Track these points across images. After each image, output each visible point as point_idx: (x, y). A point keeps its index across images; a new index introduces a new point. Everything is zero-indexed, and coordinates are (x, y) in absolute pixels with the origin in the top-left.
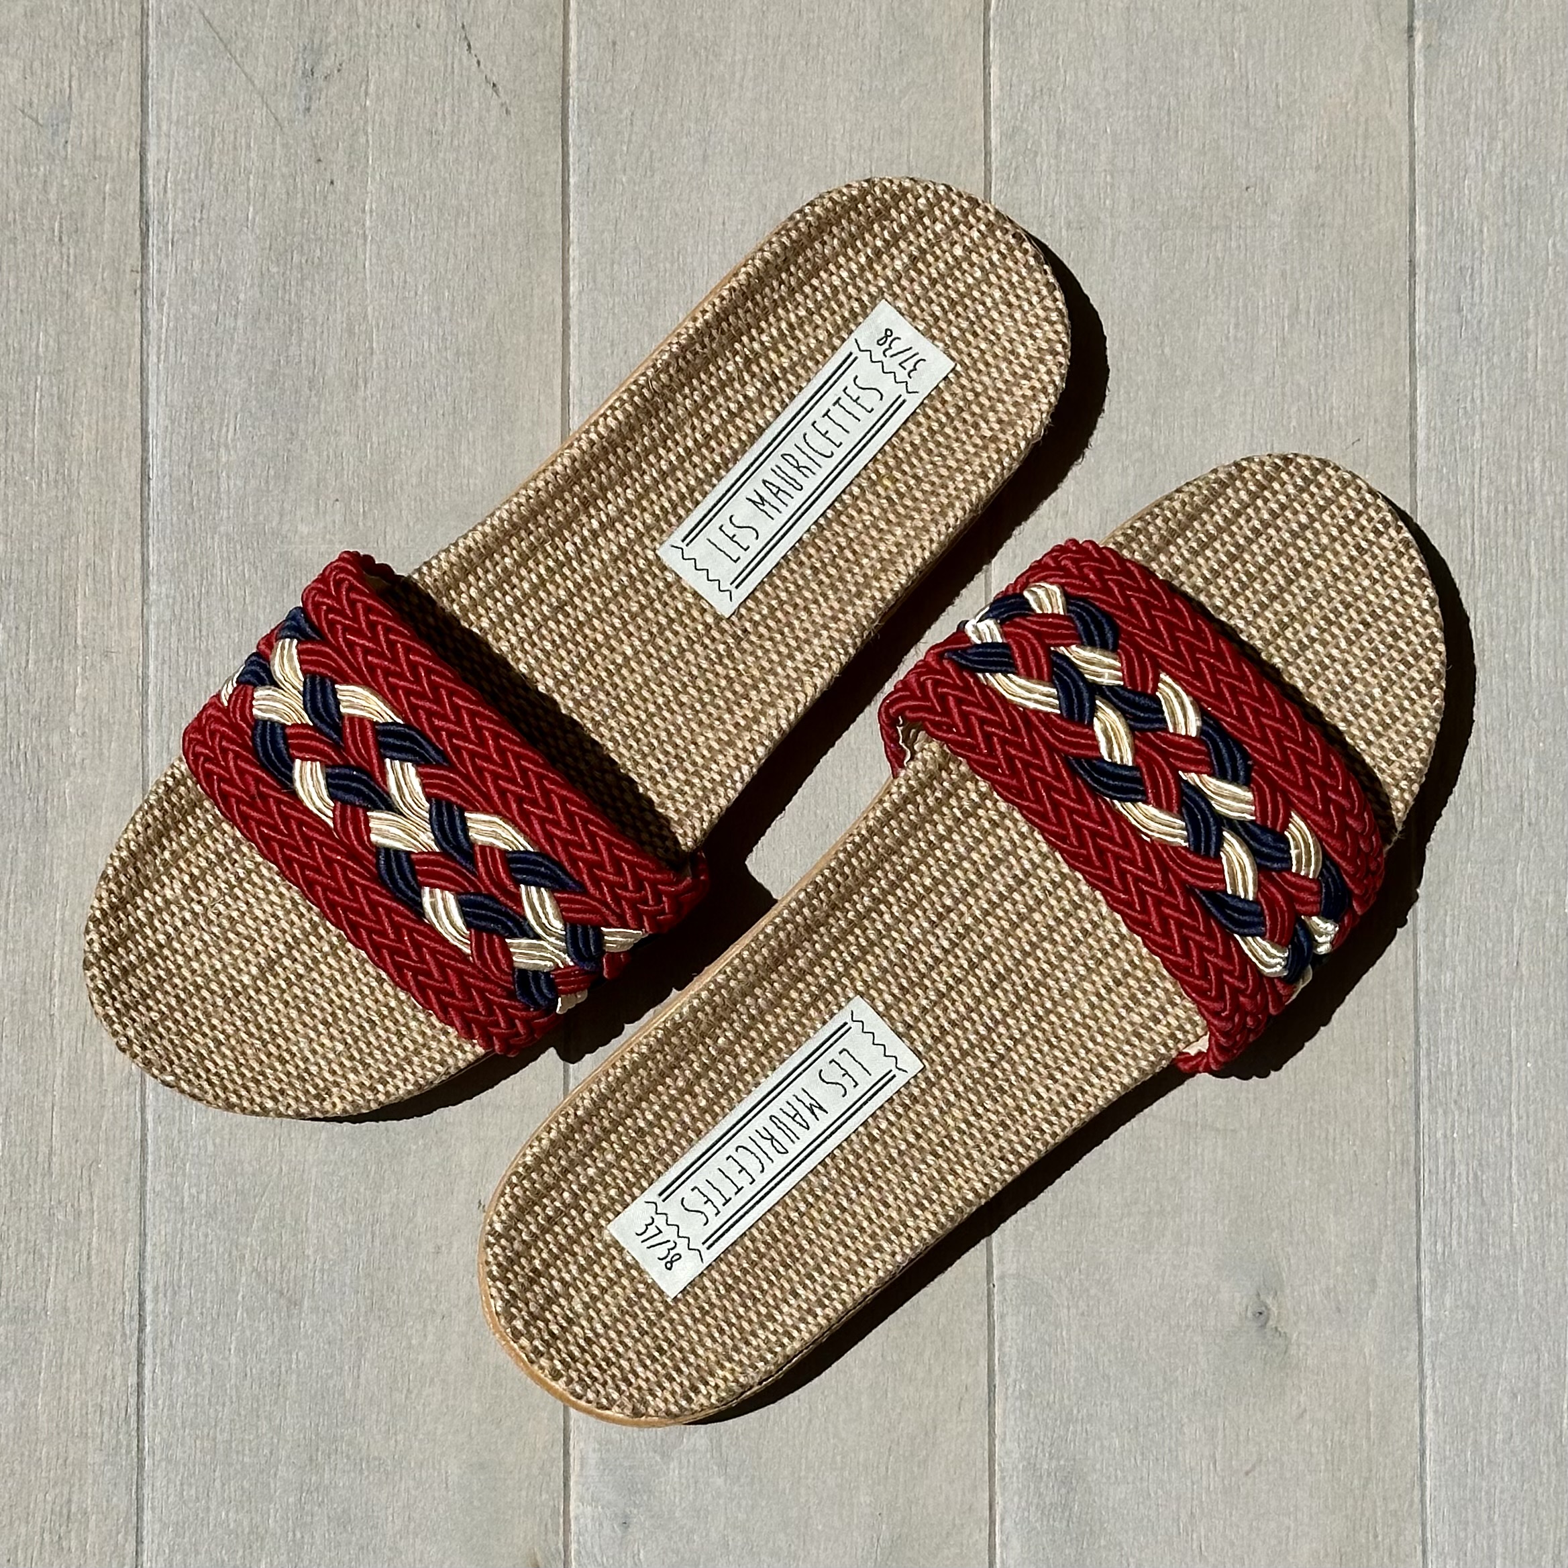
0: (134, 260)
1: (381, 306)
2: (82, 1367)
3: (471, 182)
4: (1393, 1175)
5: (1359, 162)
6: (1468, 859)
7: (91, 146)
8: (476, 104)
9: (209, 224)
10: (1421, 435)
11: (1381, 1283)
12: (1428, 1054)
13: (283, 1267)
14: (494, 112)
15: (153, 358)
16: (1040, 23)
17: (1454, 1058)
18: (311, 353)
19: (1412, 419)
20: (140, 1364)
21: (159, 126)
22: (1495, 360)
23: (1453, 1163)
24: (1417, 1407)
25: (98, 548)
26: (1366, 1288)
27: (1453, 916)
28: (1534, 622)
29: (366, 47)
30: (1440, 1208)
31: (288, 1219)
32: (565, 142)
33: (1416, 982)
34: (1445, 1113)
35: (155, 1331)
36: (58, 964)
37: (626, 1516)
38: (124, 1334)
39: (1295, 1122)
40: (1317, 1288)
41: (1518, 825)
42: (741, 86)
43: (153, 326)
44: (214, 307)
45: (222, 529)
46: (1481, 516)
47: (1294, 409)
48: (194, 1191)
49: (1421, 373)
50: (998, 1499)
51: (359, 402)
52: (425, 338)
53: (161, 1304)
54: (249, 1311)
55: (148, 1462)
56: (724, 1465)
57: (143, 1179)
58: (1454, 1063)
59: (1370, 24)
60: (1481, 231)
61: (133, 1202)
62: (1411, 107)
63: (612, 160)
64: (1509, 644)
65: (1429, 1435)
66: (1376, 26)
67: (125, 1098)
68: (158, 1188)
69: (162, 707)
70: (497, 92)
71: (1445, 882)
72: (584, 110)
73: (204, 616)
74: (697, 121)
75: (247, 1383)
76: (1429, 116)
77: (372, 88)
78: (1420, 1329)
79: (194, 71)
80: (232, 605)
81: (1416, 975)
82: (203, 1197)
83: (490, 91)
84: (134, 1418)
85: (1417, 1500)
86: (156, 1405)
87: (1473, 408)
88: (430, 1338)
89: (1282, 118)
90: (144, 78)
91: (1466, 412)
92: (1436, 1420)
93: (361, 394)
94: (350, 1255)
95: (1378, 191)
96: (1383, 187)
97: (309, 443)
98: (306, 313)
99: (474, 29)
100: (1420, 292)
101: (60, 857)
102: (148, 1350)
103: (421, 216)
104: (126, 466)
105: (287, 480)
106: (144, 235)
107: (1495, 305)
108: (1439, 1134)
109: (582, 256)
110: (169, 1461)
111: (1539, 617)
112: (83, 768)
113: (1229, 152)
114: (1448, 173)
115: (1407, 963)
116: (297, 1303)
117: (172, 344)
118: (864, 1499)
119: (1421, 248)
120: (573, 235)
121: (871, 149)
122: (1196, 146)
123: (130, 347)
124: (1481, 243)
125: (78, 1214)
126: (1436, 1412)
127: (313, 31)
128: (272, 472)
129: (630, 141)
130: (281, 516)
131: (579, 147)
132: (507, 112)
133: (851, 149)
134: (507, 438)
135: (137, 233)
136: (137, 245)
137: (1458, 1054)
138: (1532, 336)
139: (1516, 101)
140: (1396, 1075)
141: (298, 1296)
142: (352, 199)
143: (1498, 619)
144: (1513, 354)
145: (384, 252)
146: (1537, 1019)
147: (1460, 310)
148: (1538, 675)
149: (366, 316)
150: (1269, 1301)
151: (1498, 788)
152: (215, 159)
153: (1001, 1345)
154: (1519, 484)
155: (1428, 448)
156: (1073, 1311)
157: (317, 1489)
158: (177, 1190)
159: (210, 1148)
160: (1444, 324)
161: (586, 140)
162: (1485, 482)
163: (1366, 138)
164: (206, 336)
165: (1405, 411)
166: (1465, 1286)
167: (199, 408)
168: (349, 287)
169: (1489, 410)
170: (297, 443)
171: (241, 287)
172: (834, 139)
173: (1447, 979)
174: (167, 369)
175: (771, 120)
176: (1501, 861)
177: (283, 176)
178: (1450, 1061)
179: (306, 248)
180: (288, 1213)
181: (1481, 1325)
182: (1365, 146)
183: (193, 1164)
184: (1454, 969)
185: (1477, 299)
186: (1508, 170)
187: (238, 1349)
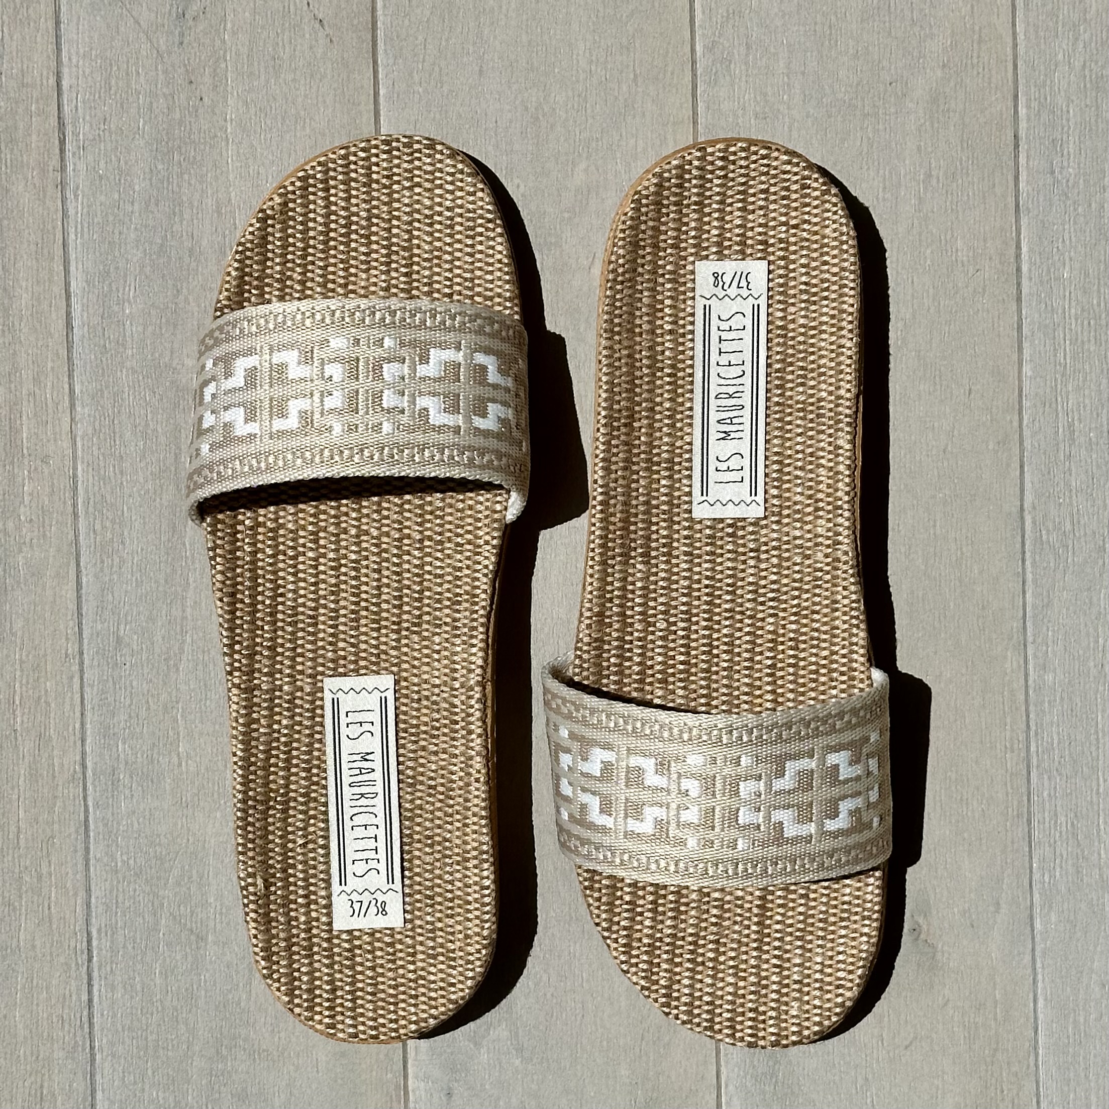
0: (55, 162)
1: (241, 192)
2: (47, 988)
3: (306, 96)
4: (1012, 825)
5: (975, 61)
6: (1064, 589)
7: (20, 75)
8: (307, 36)
10: (1025, 268)
11: (1004, 906)
12: (1036, 734)
13: (192, 912)
14: (320, 42)
15: (72, 237)
17: (1055, 736)
18: (190, 230)
19: (1018, 256)
20: (90, 985)
21: (70, 59)
22: (1080, 210)
23: (1056, 815)
24: (1031, 996)
25: (36, 381)
26: (992, 909)
27: (1053, 631)
30: (1047, 849)
31: (195, 877)
32: (375, 62)
33: (1026, 681)
34: (1049, 778)
35: (100, 962)
36: (18, 692)
37: (450, 1088)
38: (77, 964)
40: (956, 910)
41: (1101, 562)
42: (506, 16)
43: (71, 212)
44: (116, 196)
45: (128, 364)
46: (1071, 330)
47: (929, 251)
48: (124, 858)
49: (1024, 222)
50: (723, 1069)
53: (103, 940)
54: (169, 944)
55: (98, 1057)
56: (520, 1050)
57: (87, 849)
58: (1056, 742)
60: (1068, 112)
61: (81, 867)
62: (1014, 17)
63: (411, 75)
64: (1093, 426)
65: (1041, 1016)
67: (72, 790)
68: (98, 856)
70: (322, 26)
71: (1048, 605)
74: (475, 43)
75: (169, 998)
76: (1027, 25)
77: (229, 25)
78: (1033, 938)
81: (1026, 675)
82: (131, 862)
83: (317, 25)
84: (86, 1026)
85: (1032, 1063)
86: (102, 1015)
87: (1064, 246)
89: (917, 29)
90: (58, 23)
91: (1058, 250)
92: (1046, 1006)
95: (990, 83)
96: (994, 80)
97: (191, 298)
98: (185, 199)
100: (1022, 160)
101: (17, 613)
102: (95, 974)
103: (269, 122)
104: (55, 318)
105: (175, 326)
106: (62, 142)
107: (1079, 168)
108: (1045, 794)
110: (113, 1056)
112: (31, 546)
113: (876, 57)
114: (1042, 68)
115: (1019, 667)
116: (201, 938)
118: (624, 1072)
119: (1023, 125)
121: (606, 62)
122: (851, 51)
124: (1068, 120)
125: (40, 878)
126: (1046, 1000)
128: (164, 320)
129: (424, 61)
130: (172, 353)
131: (386, 66)
133: (590, 62)
135: (57, 142)
136: (57, 151)
137: (1058, 733)
139: (1093, 11)
140: (1013, 751)
141: (204, 932)
143: (1084, 407)
144: (1093, 205)
147: (1053, 172)
149: (230, 200)
150: (920, 919)
151: (1085, 534)
152: (113, 82)
154: (1099, 305)
155: (1031, 279)
157: (223, 1074)
158: (113, 858)
159: (136, 825)
160: (1041, 184)
161: (391, 61)
162: (1073, 304)
163: (979, 43)
164: (111, 218)
165: (1012, 251)
166: (1066, 906)
167: (108, 273)
168: (216, 178)
169: (1076, 247)
170: (181, 297)
171: (136, 181)
172: (578, 55)
173: (1049, 677)
174: (83, 245)
175: (530, 42)
176: (1089, 589)
177: (164, 94)
178: (1053, 740)
179: (183, 150)
180: (194, 872)
181: (1079, 934)
182: (980, 48)
183: (123, 838)
184: (1054, 671)
185: (1065, 164)
186: (1088, 64)
187: (161, 973)
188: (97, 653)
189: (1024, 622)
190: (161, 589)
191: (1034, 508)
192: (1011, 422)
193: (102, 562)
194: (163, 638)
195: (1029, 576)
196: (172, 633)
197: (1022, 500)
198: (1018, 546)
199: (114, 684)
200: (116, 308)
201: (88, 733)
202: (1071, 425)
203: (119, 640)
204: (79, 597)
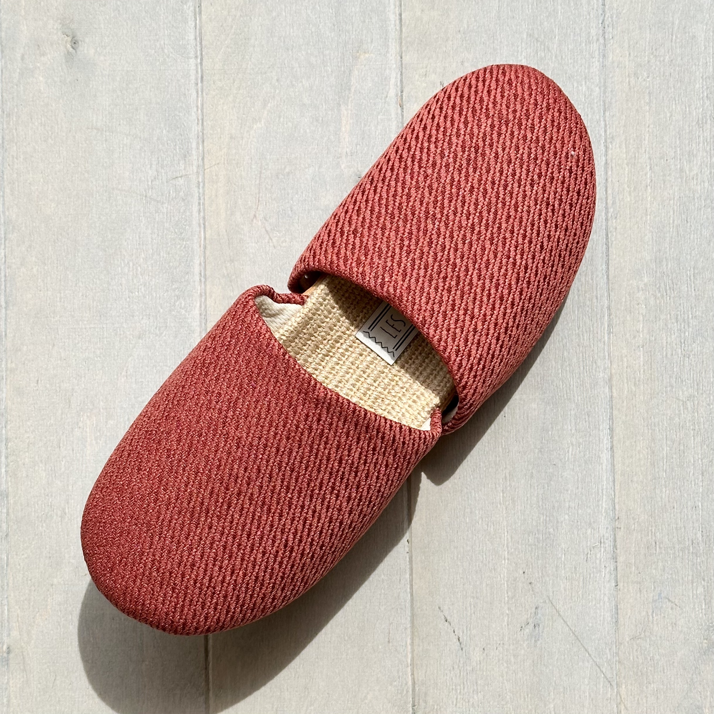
9: (583, 552)
29: (509, 638)
39: (59, 133)
51: (508, 467)
52: (477, 499)
59: (28, 654)
66: (25, 653)
69: (601, 319)
72: (403, 609)
73: (581, 363)
79: (592, 626)
80: (568, 369)
93: (508, 471)
99: (457, 648)
117: (600, 493)
123: (620, 491)
127: (535, 646)
132: (440, 608)
142: (514, 565)
145: (498, 539)
156: (162, 42)
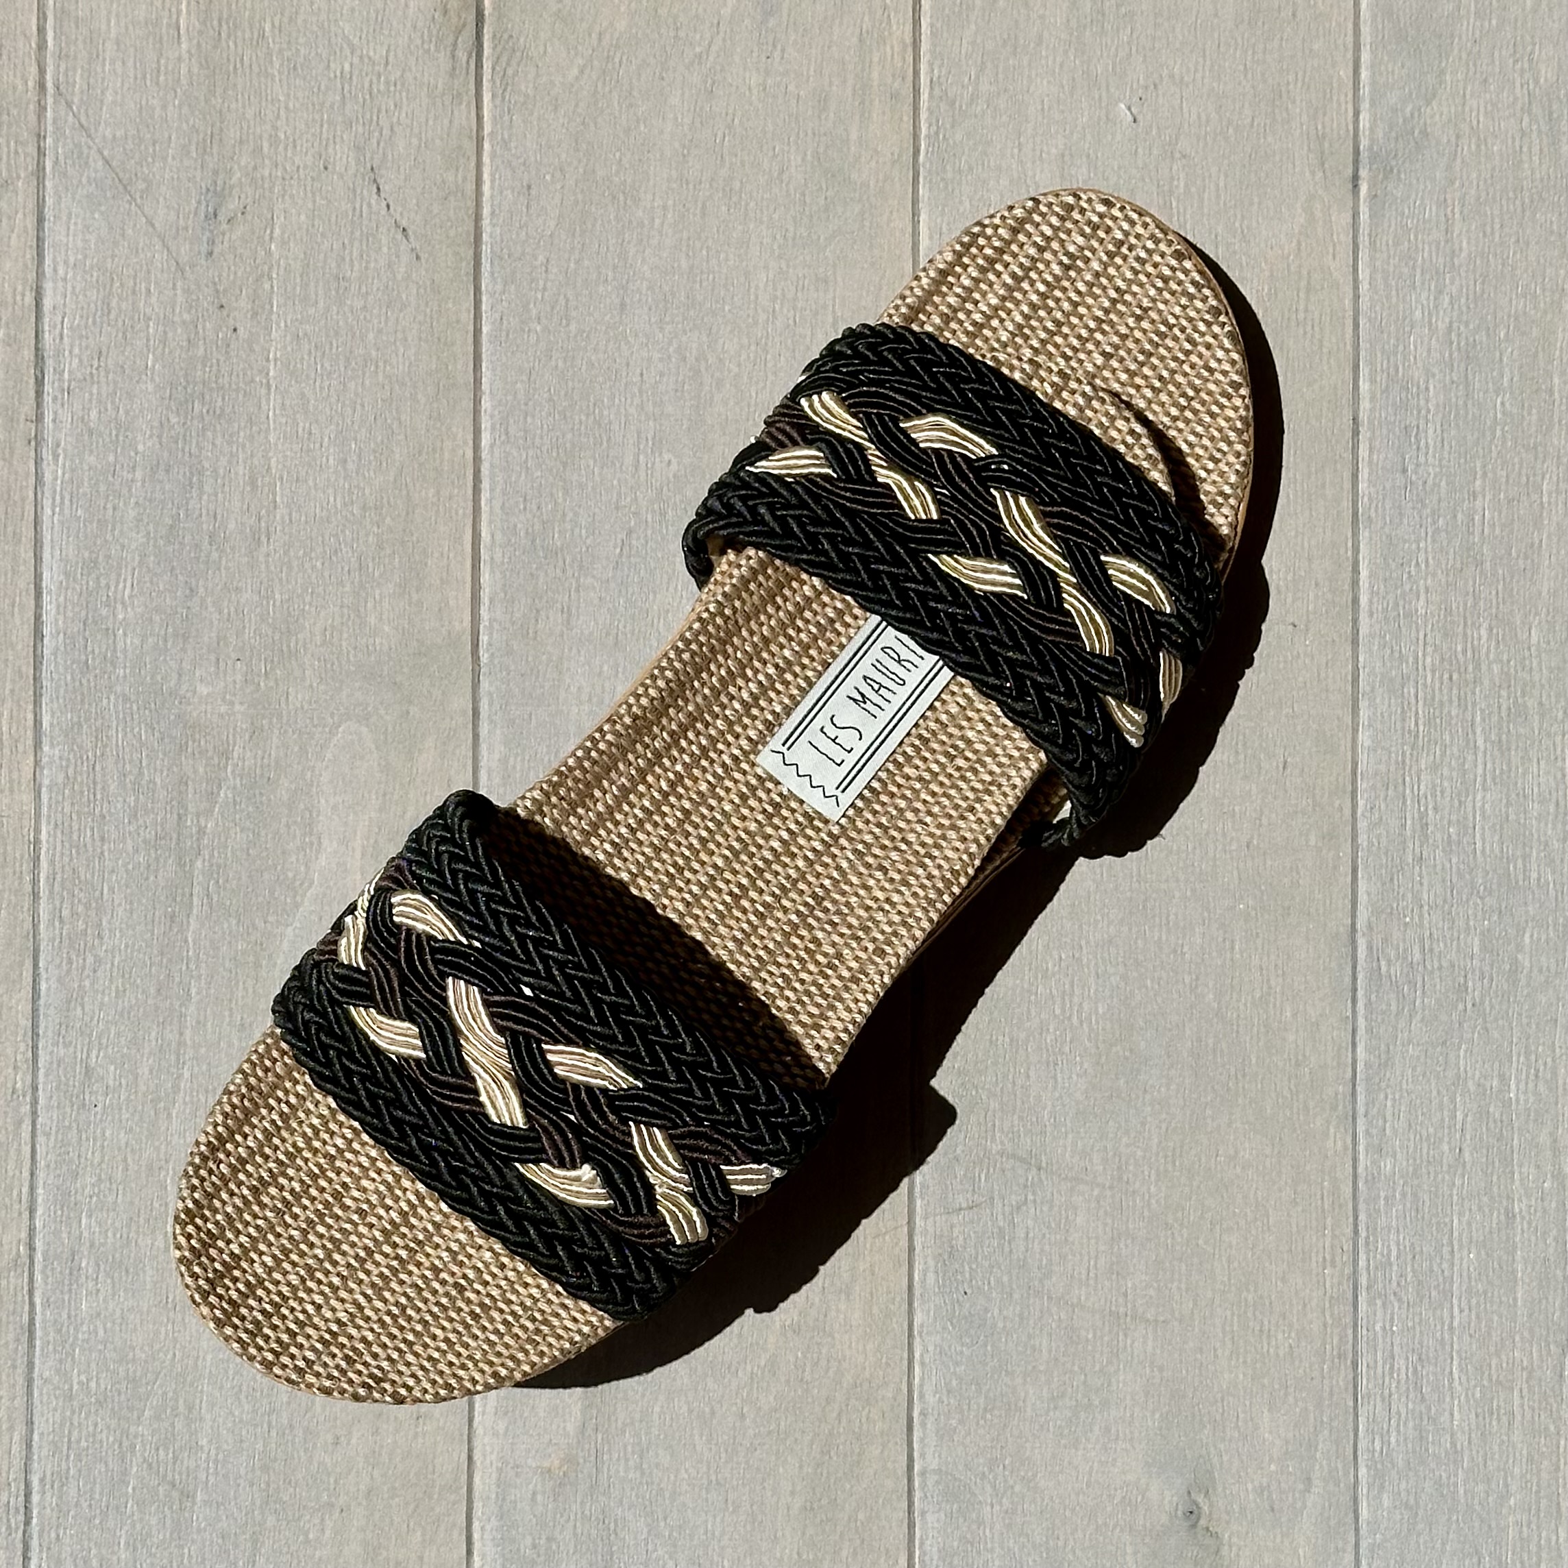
0: (28, 408)
1: (285, 456)
3: (380, 331)
4: (1330, 1369)
5: (1301, 316)
6: (1409, 1042)
8: (385, 250)
9: (107, 372)
10: (1364, 600)
11: (1316, 1482)
12: (1367, 1244)
13: (175, 1459)
14: (403, 258)
15: (48, 511)
16: (971, 169)
17: (1394, 1248)
18: (212, 507)
19: (1355, 583)
20: (26, 1558)
21: (55, 270)
22: (1441, 522)
23: (1392, 1357)
26: (1301, 1487)
27: (1394, 1100)
28: (1479, 797)
29: (271, 190)
30: (1379, 1404)
31: (181, 1408)
32: (477, 290)
33: (1355, 1168)
34: (1384, 1304)
35: (41, 1524)
38: (9, 1527)
39: (1229, 1313)
40: (1250, 1486)
41: (1461, 1007)
42: (660, 233)
43: (48, 477)
44: (111, 458)
45: (119, 689)
46: (1425, 685)
48: (83, 1378)
49: (1364, 535)
51: (261, 559)
52: (331, 491)
53: (48, 1495)
54: (140, 1503)
57: (30, 1365)
58: (1394, 1253)
59: (1313, 173)
60: (1427, 389)
61: (20, 1390)
62: (1356, 259)
63: (526, 307)
64: (1454, 818)
66: (1320, 175)
67: (12, 1280)
68: (46, 1375)
69: (55, 874)
70: (407, 237)
71: (1386, 1065)
72: (496, 257)
74: (615, 267)
76: (1374, 270)
77: (277, 231)
78: (1357, 1530)
79: (92, 213)
80: (128, 767)
81: (1355, 1160)
82: (93, 1385)
83: (399, 236)
87: (1419, 571)
88: (328, 1533)
90: (40, 220)
91: (1410, 576)
93: (264, 549)
94: (245, 1445)
95: (1321, 347)
96: (1326, 343)
97: (209, 600)
98: (207, 465)
99: (383, 172)
100: (1363, 452)
102: (34, 1543)
103: (327, 365)
104: (18, 622)
105: (185, 638)
106: (39, 382)
107: (1441, 466)
108: (1378, 1328)
109: (494, 407)
111: (1484, 790)
114: (1393, 328)
115: (1346, 1149)
116: (188, 1495)
117: (67, 497)
119: (1365, 405)
120: (485, 386)
121: (795, 299)
123: (23, 500)
124: (1427, 401)
127: (216, 173)
128: (170, 630)
129: (545, 289)
130: (180, 675)
131: (492, 294)
132: (418, 258)
133: (774, 299)
134: (415, 597)
135: (32, 381)
136: (32, 394)
137: (1398, 1243)
138: (1480, 498)
139: (1464, 254)
140: (1334, 1266)
141: (191, 1487)
142: (257, 348)
143: (1442, 792)
144: (1460, 516)
145: (287, 403)
146: (1480, 1208)
147: (1404, 471)
148: (1483, 851)
149: (269, 468)
150: (1200, 1499)
151: (1440, 968)
152: (114, 303)
153: (922, 1544)
154: (1465, 651)
155: (1371, 615)
156: (997, 1508)
158: (66, 1377)
159: (101, 1332)
160: (1388, 486)
161: (499, 287)
162: (1429, 649)
163: (1308, 291)
164: (102, 488)
165: (1347, 575)
166: (1403, 1485)
167: (96, 562)
168: (251, 438)
169: (1434, 575)
170: (196, 600)
171: (139, 438)
172: (757, 287)
173: (1387, 1165)
174: (62, 523)
175: (691, 268)
176: (1444, 1043)
177: (184, 322)
178: (1390, 1251)
179: (207, 397)
180: (181, 1402)
181: (1420, 1526)
182: (1307, 299)
183: (83, 1350)
184: (1394, 1156)
185: (1422, 459)
186: (1455, 325)
187: (127, 1544)
188: (58, 1088)
189: (1354, 1086)
190: (150, 1002)
191: (1370, 927)
192: (1341, 809)
193: (70, 962)
194: (151, 1072)
195: (1361, 1022)
196: (163, 1063)
197: (1354, 916)
198: (1348, 980)
199: (79, 1131)
200: (104, 612)
201: (40, 1200)
202: (1423, 816)
203: (88, 1071)
204: (35, 1011)
